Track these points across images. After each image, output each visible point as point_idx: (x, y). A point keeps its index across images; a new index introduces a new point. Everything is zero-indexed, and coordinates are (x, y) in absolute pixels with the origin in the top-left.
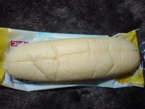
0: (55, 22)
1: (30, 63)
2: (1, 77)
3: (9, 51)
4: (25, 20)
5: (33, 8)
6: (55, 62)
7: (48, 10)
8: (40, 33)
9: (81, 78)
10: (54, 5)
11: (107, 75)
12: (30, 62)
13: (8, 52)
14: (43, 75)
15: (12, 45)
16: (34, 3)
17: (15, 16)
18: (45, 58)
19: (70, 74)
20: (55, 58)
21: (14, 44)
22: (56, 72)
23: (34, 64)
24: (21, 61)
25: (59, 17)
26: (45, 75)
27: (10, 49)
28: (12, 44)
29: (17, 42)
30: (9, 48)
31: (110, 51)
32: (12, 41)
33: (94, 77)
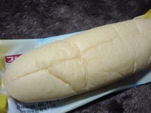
0: (57, 24)
1: (44, 73)
2: (3, 106)
3: (5, 69)
4: (18, 27)
5: (26, 12)
6: (79, 62)
7: (45, 12)
8: (42, 39)
9: (121, 76)
10: (50, 5)
11: (149, 63)
12: (44, 70)
13: (4, 72)
14: (67, 85)
15: (7, 62)
16: (26, 6)
17: (4, 25)
18: (64, 60)
19: (105, 73)
20: (77, 57)
21: (10, 59)
22: (86, 76)
23: (50, 72)
24: (29, 74)
25: (59, 18)
26: (70, 85)
27: (6, 67)
28: (8, 60)
29: (14, 56)
30: (4, 66)
31: (141, 32)
32: (6, 57)
33: (135, 70)
